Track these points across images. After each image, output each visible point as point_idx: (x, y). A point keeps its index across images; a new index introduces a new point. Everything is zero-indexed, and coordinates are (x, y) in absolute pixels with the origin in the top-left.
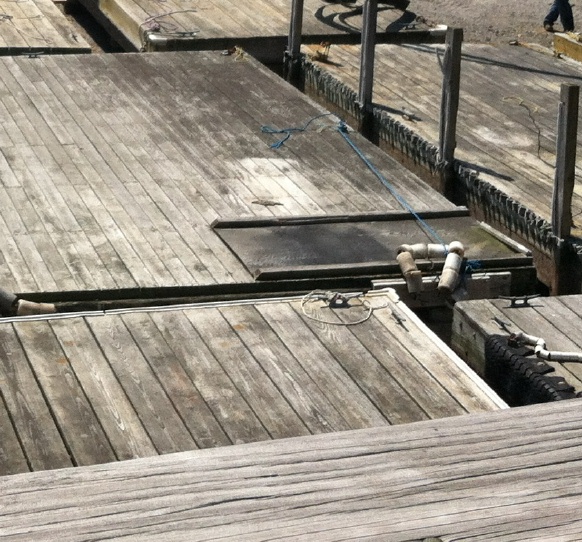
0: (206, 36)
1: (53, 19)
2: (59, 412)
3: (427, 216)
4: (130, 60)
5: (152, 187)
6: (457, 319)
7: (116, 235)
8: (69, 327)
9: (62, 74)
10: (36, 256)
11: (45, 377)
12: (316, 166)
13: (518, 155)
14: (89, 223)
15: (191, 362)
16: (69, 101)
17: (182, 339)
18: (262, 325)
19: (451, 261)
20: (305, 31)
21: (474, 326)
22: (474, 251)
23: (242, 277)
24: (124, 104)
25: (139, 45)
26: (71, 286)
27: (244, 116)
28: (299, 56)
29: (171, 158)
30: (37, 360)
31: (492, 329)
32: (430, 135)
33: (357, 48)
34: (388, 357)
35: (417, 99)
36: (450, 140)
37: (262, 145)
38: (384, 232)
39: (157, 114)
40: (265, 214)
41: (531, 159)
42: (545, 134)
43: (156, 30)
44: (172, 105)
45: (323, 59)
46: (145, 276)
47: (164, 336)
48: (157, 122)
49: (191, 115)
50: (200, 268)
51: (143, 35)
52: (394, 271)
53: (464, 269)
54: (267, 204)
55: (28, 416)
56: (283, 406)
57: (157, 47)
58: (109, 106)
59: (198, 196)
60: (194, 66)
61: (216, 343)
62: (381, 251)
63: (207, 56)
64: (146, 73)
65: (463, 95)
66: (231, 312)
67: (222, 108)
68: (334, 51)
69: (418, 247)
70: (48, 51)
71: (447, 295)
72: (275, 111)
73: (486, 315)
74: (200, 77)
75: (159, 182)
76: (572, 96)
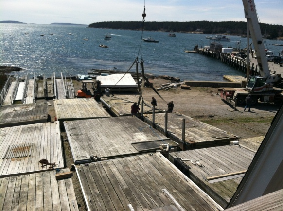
1: (104, 112)
2: (109, 176)
3: (164, 140)
4: (117, 118)
5: (122, 138)
6: (169, 155)
7: (116, 146)
8: (109, 162)
9: (106, 121)
10: (104, 151)
11: (106, 171)
12: (147, 133)
13: (176, 130)
14: (112, 145)
15: (129, 166)
16: (108, 125)
17: (128, 162)
18: (140, 159)
19: (168, 147)
20: (144, 112)
21: (172, 157)
22: (171, 145)
23: (137, 152)
24: (116, 125)
25: (118, 116)
26: (110, 155)
27: (135, 126)
28: (143, 116)
29: (124, 134)
30: (104, 168)
31: (175, 157)
32: (163, 127)
33: (152, 114)
34: (159, 162)
36: (166, 128)
37: (138, 130)
38: (158, 143)
39: (122, 127)
40: (139, 141)
41: (178, 130)
43: (121, 113)
44: (124, 125)
45: (147, 116)
46: (121, 153)
47: (125, 162)
49: (127, 126)
50: (130, 151)
51: (119, 114)
52: (159, 149)
53: (170, 148)
55: (104, 177)
56: (144, 172)
57: (121, 116)
58: (114, 126)
59: (129, 139)
60: (127, 119)
61: (133, 163)
62: (157, 146)
63: (129, 117)
64: (120, 120)
66: (135, 157)
67: (132, 125)
69: (163, 145)
70: (104, 117)
71: (167, 152)
72: (140, 125)
73: (173, 155)
76: (184, 120)
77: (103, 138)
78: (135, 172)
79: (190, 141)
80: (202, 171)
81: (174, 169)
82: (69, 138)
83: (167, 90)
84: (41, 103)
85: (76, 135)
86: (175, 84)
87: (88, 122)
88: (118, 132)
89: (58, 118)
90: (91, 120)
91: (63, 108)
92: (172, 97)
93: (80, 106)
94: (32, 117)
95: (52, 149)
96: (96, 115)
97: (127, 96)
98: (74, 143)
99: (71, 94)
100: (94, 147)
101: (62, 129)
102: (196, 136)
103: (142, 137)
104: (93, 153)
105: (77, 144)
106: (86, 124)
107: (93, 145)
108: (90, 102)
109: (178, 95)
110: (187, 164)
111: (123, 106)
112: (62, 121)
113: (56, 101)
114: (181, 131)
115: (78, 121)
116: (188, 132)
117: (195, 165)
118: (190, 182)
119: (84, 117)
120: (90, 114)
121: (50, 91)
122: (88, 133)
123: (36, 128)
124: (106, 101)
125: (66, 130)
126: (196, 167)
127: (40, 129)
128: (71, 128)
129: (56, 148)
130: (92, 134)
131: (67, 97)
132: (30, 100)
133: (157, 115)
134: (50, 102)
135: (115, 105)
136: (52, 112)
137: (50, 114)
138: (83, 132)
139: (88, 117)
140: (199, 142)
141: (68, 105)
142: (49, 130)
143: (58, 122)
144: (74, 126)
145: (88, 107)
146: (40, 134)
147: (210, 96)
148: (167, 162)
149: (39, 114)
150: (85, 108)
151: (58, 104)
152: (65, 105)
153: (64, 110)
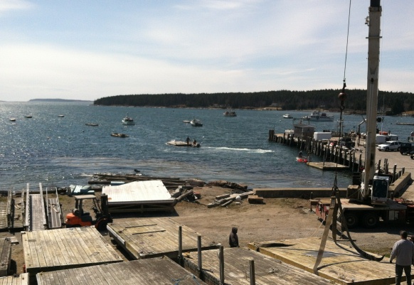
0: (156, 253)
1: (112, 252)
4: (135, 263)
9: (114, 269)
13: (241, 280)
16: (116, 278)
20: (183, 249)
24: (133, 277)
25: (137, 257)
27: (166, 276)
28: (182, 256)
33: (196, 252)
35: (214, 266)
36: (223, 277)
39: (142, 279)
41: (244, 281)
42: (247, 273)
43: (142, 253)
44: (146, 275)
45: (188, 257)
48: (142, 282)
49: (152, 278)
51: (138, 254)
57: (142, 258)
58: (128, 278)
60: (153, 263)
63: (157, 259)
64: (139, 266)
67: (161, 275)
68: (191, 254)
70: (110, 262)
72: (175, 274)
74: (154, 266)
76: (253, 262)
86: (238, 196)
87: (80, 273)
89: (27, 267)
90: (87, 268)
92: (234, 218)
93: (68, 242)
96: (97, 258)
97: (155, 220)
106: (78, 278)
108: (87, 234)
109: (244, 213)
111: (146, 238)
112: (33, 272)
113: (26, 236)
114: (247, 283)
115: (63, 272)
119: (75, 263)
120: (85, 256)
121: (19, 216)
124: (117, 231)
131: (48, 227)
133: (206, 254)
134: (17, 237)
135: (133, 237)
136: (20, 255)
137: (14, 258)
139: (82, 262)
141: (47, 242)
144: (55, 281)
145: (83, 243)
147: (297, 213)
150: (77, 246)
151: (29, 241)
152: (43, 242)
153: (40, 251)
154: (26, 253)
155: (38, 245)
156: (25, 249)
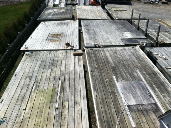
0: (122, 18)
1: (106, 16)
2: (104, 58)
3: (143, 38)
5: (115, 35)
6: (145, 49)
7: (111, 40)
8: (105, 49)
10: (103, 42)
11: (103, 54)
12: (132, 33)
13: (153, 32)
14: (108, 38)
15: (117, 53)
16: (107, 25)
17: (117, 51)
18: (125, 50)
19: (145, 43)
20: (133, 18)
21: (147, 50)
22: (148, 42)
23: (123, 44)
24: (113, 26)
25: (115, 19)
26: (106, 45)
27: (125, 27)
28: (132, 21)
29: (117, 32)
30: (102, 52)
31: (148, 51)
32: (144, 30)
33: (138, 20)
34: (137, 53)
35: (143, 26)
36: (146, 30)
37: (127, 30)
38: (138, 40)
39: (116, 27)
40: (126, 38)
41: (154, 33)
42: (156, 30)
43: (117, 18)
44: (118, 26)
45: (134, 21)
46: (114, 44)
47: (115, 50)
49: (120, 27)
50: (119, 43)
52: (139, 44)
53: (146, 44)
54: (127, 37)
55: (101, 58)
56: (126, 58)
57: (117, 19)
58: (111, 26)
59: (120, 36)
61: (120, 51)
62: (138, 42)
63: (122, 21)
64: (115, 22)
65: (148, 26)
66: (122, 48)
67: (123, 26)
68: (135, 20)
69: (142, 42)
70: (105, 20)
71: (144, 47)
72: (129, 27)
73: (148, 49)
74: (121, 23)
75: (116, 34)
76: (160, 26)
77: (104, 33)
78: (120, 57)
79: (161, 41)
80: (165, 63)
81: (147, 59)
82: (83, 31)
83: (151, 4)
84: (69, 7)
85: (88, 30)
87: (95, 22)
88: (114, 30)
89: (78, 18)
90: (97, 21)
91: (82, 11)
92: (154, 9)
93: (91, 11)
94: (63, 16)
95: (73, 37)
96: (101, 18)
97: (123, 6)
98: (86, 34)
99: (87, 3)
100: (97, 39)
101: (80, 25)
102: (166, 38)
103: (129, 35)
104: (96, 42)
105: (87, 36)
106: (94, 24)
107: (97, 37)
108: (98, 9)
109: (159, 7)
110: (156, 56)
111: (119, 13)
112: (80, 20)
113: (78, 7)
114: (156, 34)
115: (89, 21)
116: (161, 35)
117: (162, 58)
118: (155, 68)
119: (93, 18)
120: (97, 16)
122: (95, 29)
123: (65, 23)
124: (109, 8)
125: (82, 26)
126: (161, 59)
127: (67, 24)
128: (85, 25)
129: (75, 37)
130: (97, 30)
131: (85, 4)
132: (63, 5)
133: (141, 21)
134: (75, 7)
135: (114, 12)
136: (75, 14)
137: (74, 15)
138: (92, 28)
139: (96, 18)
140: (168, 42)
141: (85, 10)
142: (72, 25)
143: (78, 21)
144: (87, 24)
145: (96, 12)
146: (67, 27)
148: (143, 54)
149: (67, 14)
150: (94, 13)
151: (79, 9)
152: (83, 10)
153: (82, 13)
154: (77, 13)
155: (81, 11)
156: (77, 12)
